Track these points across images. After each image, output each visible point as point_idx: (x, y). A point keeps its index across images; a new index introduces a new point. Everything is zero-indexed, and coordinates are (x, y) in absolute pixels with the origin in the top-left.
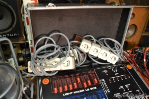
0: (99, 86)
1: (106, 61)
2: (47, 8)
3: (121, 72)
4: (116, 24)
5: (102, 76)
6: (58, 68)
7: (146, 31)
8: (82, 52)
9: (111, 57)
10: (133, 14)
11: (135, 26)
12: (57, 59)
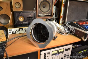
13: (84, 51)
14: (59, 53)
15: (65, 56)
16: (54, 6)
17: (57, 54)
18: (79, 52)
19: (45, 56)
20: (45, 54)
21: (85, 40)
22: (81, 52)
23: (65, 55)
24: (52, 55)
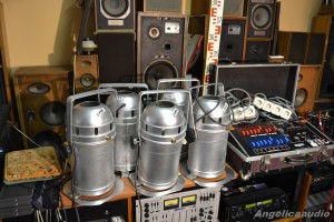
0: (278, 132)
1: (279, 117)
2: (231, 66)
3: (296, 124)
4: (284, 83)
5: (279, 126)
6: (242, 116)
7: (320, 96)
8: (256, 108)
9: (285, 113)
10: (301, 76)
11: (305, 90)
12: (241, 109)
13: (265, 202)
14: (184, 205)
15: (201, 215)
16: (188, 73)
17: (177, 206)
18: (247, 206)
19: (147, 210)
20: (147, 205)
21: (246, 178)
22: (254, 205)
23: (202, 210)
24: (166, 208)
